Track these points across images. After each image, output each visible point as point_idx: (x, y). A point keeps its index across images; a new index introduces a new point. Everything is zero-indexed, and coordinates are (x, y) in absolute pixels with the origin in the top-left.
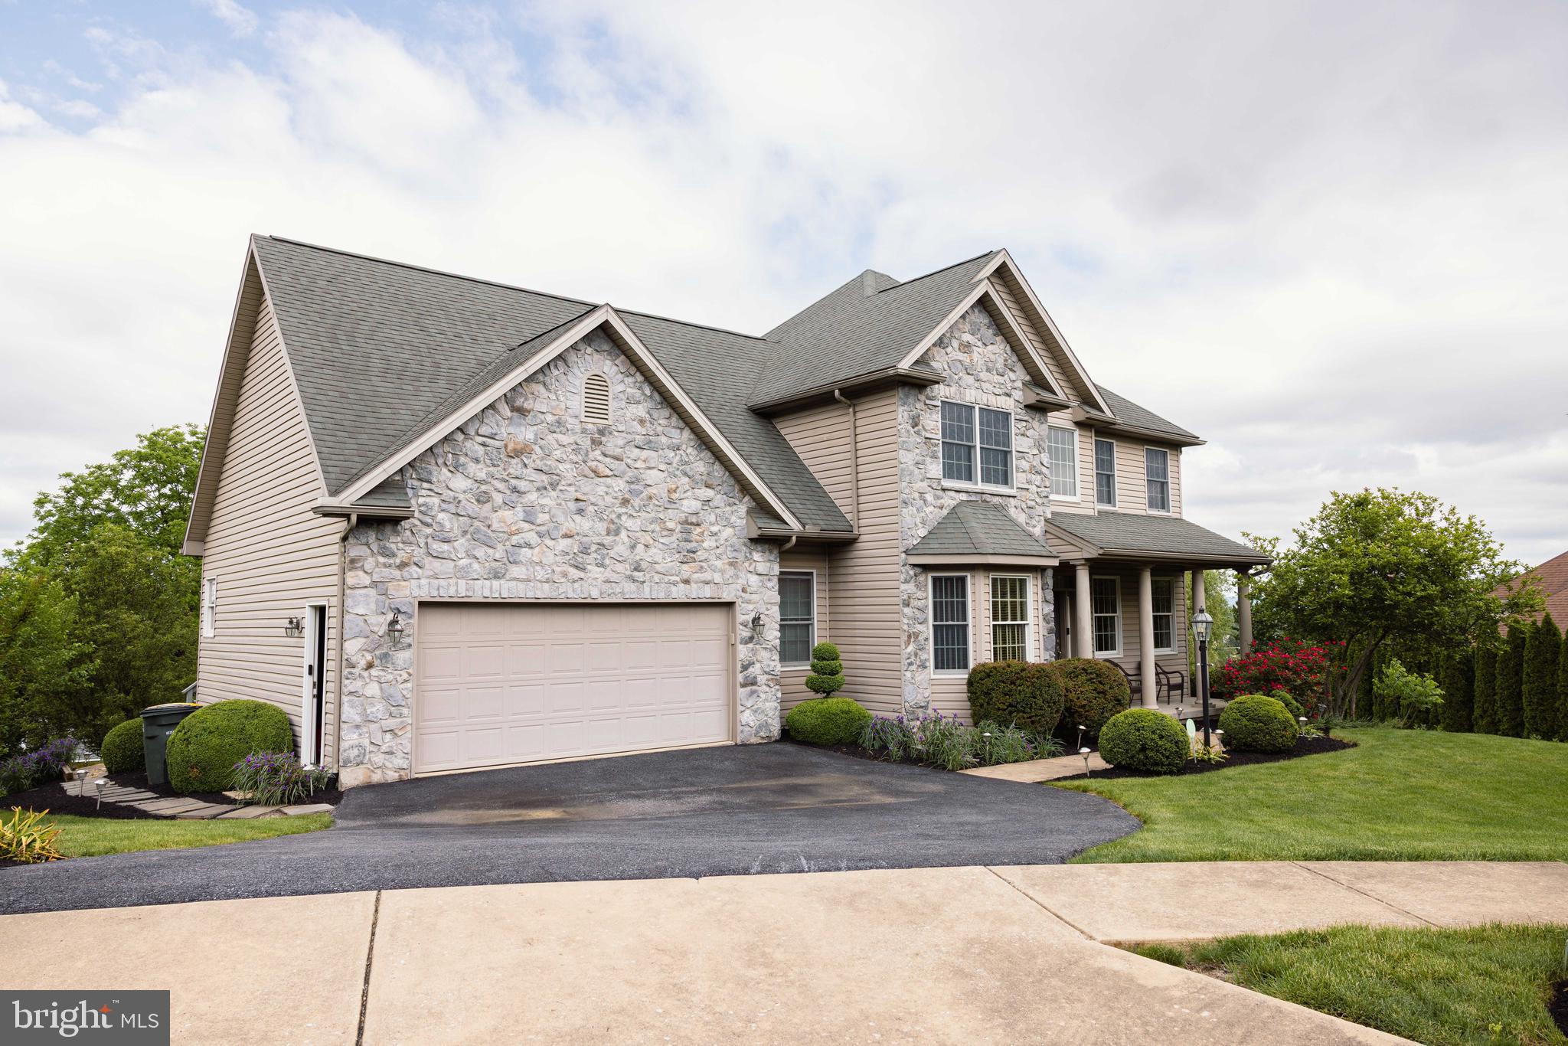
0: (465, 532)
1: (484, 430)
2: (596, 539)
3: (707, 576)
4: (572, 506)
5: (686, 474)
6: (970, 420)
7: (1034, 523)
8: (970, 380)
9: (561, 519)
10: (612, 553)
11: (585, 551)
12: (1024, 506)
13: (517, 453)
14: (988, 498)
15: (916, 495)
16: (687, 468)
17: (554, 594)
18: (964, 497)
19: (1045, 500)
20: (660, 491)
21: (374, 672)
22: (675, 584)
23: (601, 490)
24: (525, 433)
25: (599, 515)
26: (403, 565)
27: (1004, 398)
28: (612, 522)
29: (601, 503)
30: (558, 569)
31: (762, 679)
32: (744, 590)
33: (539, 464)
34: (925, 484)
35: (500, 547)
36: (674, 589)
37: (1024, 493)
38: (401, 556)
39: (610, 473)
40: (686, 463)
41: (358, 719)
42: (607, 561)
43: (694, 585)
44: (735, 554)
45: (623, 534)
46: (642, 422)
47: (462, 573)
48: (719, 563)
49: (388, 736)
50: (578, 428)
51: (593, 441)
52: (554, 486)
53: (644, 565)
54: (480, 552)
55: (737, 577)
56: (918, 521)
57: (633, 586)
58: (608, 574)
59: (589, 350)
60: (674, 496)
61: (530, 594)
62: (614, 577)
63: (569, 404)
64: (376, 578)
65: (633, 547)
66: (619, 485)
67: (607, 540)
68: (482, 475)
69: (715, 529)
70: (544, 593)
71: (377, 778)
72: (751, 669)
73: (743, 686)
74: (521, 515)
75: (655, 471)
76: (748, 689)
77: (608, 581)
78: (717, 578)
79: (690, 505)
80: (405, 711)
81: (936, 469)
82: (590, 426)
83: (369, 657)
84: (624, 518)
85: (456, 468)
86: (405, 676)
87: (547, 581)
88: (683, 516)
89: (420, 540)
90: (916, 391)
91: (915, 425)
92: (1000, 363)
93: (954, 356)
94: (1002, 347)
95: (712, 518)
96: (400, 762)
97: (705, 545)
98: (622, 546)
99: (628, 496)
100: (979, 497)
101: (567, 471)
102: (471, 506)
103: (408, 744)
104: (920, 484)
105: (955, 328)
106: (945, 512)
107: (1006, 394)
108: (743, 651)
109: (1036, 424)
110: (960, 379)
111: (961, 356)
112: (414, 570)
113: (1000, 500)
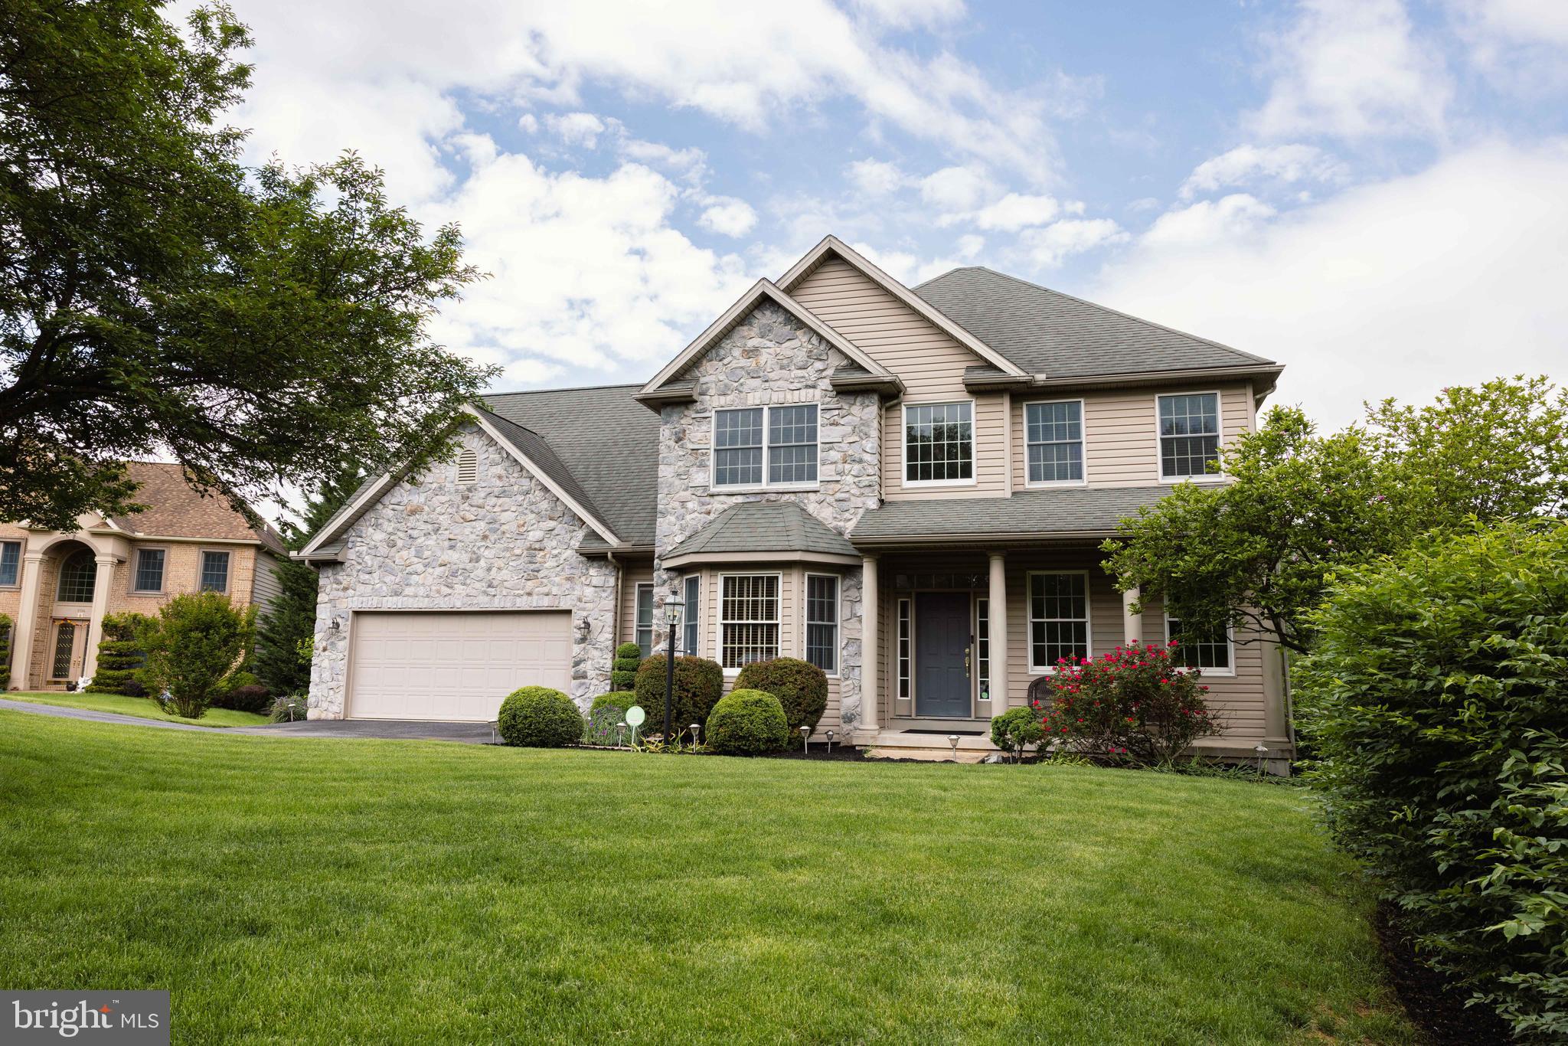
0: (380, 567)
1: (394, 501)
2: (461, 566)
3: (545, 590)
4: (447, 544)
5: (532, 512)
6: (758, 422)
7: (847, 515)
8: (757, 382)
9: (439, 553)
10: (472, 575)
11: (454, 574)
12: (830, 499)
13: (413, 512)
14: (773, 497)
15: (677, 505)
16: (533, 507)
17: (431, 605)
18: (740, 499)
19: (867, 490)
20: (511, 527)
21: (326, 653)
22: (521, 596)
23: (467, 531)
24: (418, 499)
25: (465, 549)
26: (345, 589)
27: (803, 392)
28: (474, 553)
29: (466, 540)
30: (434, 588)
31: (591, 674)
32: (580, 600)
33: (425, 517)
34: (689, 493)
35: (400, 574)
36: (518, 600)
37: (832, 486)
38: (345, 584)
39: (474, 518)
40: (533, 504)
41: (318, 680)
42: (468, 581)
43: (535, 597)
44: (572, 571)
45: (482, 563)
46: (500, 477)
47: (376, 592)
48: (557, 579)
49: (331, 692)
50: (452, 490)
51: (463, 497)
52: (436, 531)
53: (495, 583)
54: (389, 579)
55: (574, 589)
56: (676, 529)
57: (487, 599)
58: (469, 590)
60: (522, 530)
61: (416, 606)
62: (474, 593)
63: (447, 474)
64: (331, 597)
65: (489, 570)
66: (481, 526)
67: (469, 566)
68: (390, 530)
69: (555, 552)
70: (424, 604)
71: (323, 716)
72: (582, 665)
73: (575, 678)
74: (414, 553)
75: (509, 513)
76: (578, 681)
77: (467, 595)
78: (555, 590)
79: (535, 535)
80: (340, 677)
81: (705, 477)
82: (461, 487)
83: (324, 644)
84: (482, 549)
85: (377, 526)
86: (341, 656)
87: (428, 596)
88: (528, 544)
89: (355, 574)
90: (683, 408)
91: (679, 440)
92: (801, 356)
93: (734, 365)
94: (805, 339)
95: (554, 543)
96: (335, 708)
97: (546, 565)
98: (480, 573)
99: (487, 533)
100: (758, 498)
101: (444, 520)
102: (383, 550)
103: (340, 698)
104: (682, 493)
105: (736, 336)
106: (712, 517)
107: (807, 387)
108: (577, 649)
109: (856, 409)
110: (742, 385)
111: (743, 362)
112: (350, 592)
113: (793, 497)
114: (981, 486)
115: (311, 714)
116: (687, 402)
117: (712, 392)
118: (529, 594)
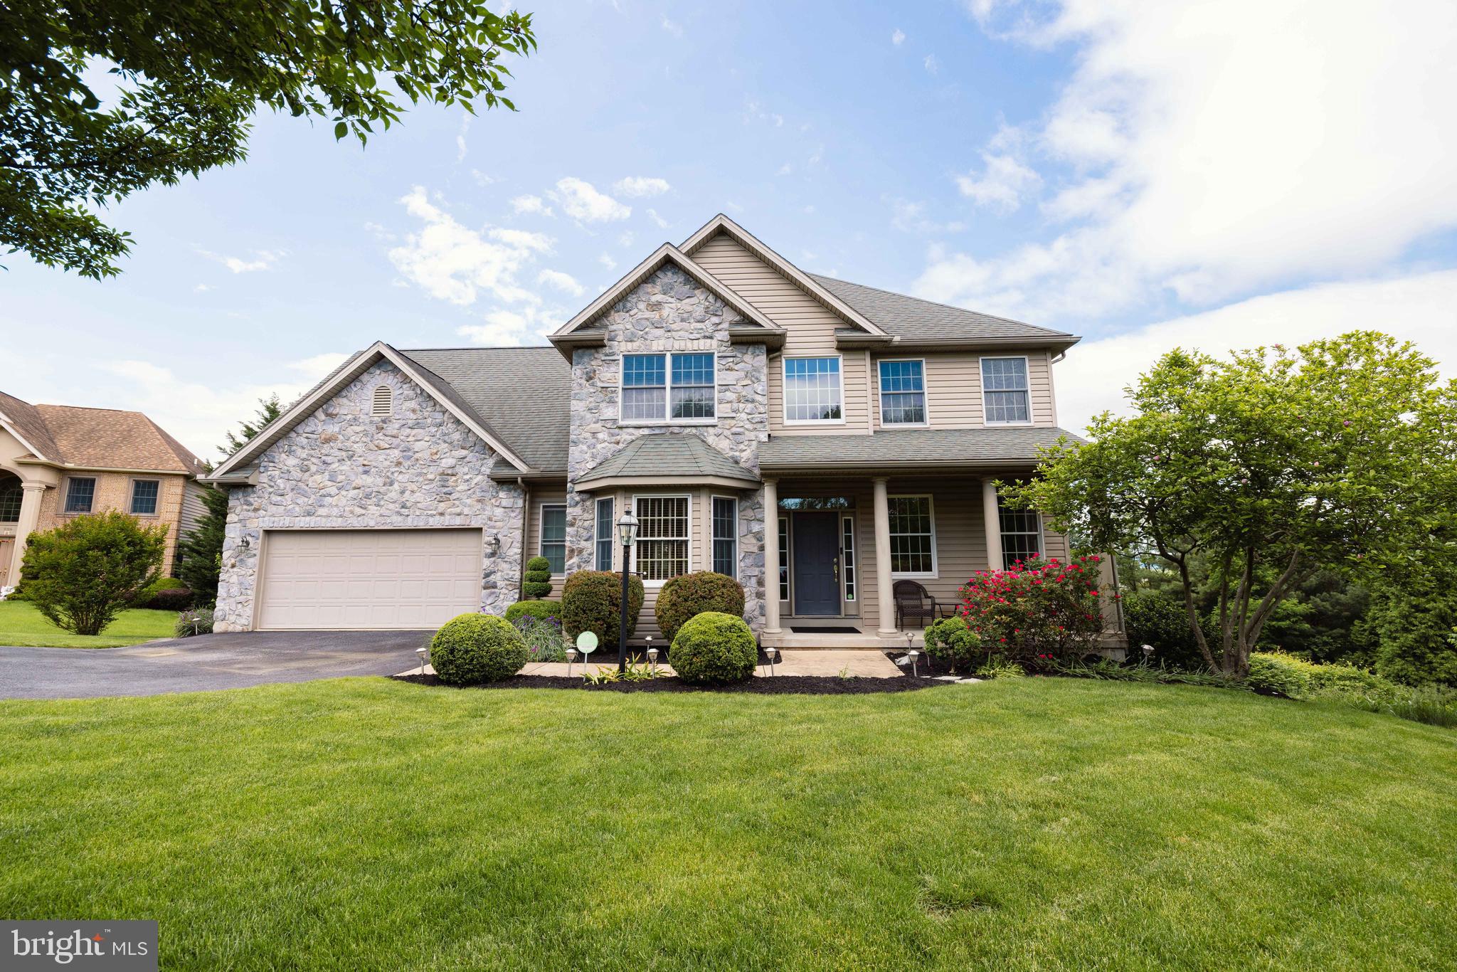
0: (293, 489)
1: (308, 429)
2: (375, 489)
3: (458, 510)
4: (361, 469)
5: (445, 442)
6: (662, 366)
7: (742, 447)
8: (660, 332)
9: (353, 478)
10: (386, 498)
11: (368, 496)
12: (727, 433)
13: (327, 441)
14: (676, 430)
15: (588, 435)
16: (446, 438)
17: (345, 524)
18: (646, 432)
19: (759, 426)
20: (425, 455)
21: (235, 569)
22: (432, 516)
23: (381, 458)
24: (332, 429)
25: (379, 474)
26: (256, 510)
27: (702, 341)
28: (388, 477)
29: (381, 466)
30: (347, 509)
31: (500, 584)
32: (490, 519)
33: (340, 445)
34: (599, 425)
35: (313, 496)
36: (431, 520)
37: (729, 421)
38: (256, 505)
39: (388, 446)
40: (445, 435)
41: (225, 595)
42: (382, 503)
43: (447, 517)
44: (483, 494)
45: (396, 486)
46: (414, 411)
47: (288, 513)
48: (469, 501)
49: (240, 606)
50: (367, 421)
51: (377, 428)
52: (350, 457)
53: (408, 504)
54: (301, 500)
55: (484, 510)
56: (587, 456)
57: (400, 518)
58: (383, 511)
59: (378, 372)
60: (435, 457)
61: (329, 525)
62: (388, 513)
63: (362, 407)
64: (241, 517)
65: (403, 492)
66: (396, 453)
67: (383, 489)
68: (304, 456)
69: (467, 477)
70: (337, 524)
71: (230, 629)
72: (492, 576)
73: (485, 588)
74: (327, 477)
75: (422, 442)
76: (488, 591)
77: (381, 515)
78: (466, 511)
79: (448, 462)
80: (249, 592)
81: (614, 411)
82: (376, 419)
83: (233, 561)
84: (396, 474)
85: (290, 452)
86: (251, 572)
87: (341, 516)
88: (441, 470)
89: (266, 496)
90: (593, 351)
91: (589, 379)
92: (699, 311)
93: (640, 315)
94: (702, 297)
95: (466, 469)
96: (244, 621)
97: (458, 489)
98: (393, 494)
99: (401, 460)
100: (663, 431)
101: (359, 448)
102: (296, 474)
103: (249, 611)
104: (593, 425)
105: (641, 292)
106: (621, 446)
107: (705, 337)
108: (487, 562)
109: (748, 358)
110: (646, 333)
111: (648, 314)
112: (262, 513)
113: (694, 431)
114: (849, 425)
115: (217, 628)
116: (597, 345)
117: (620, 338)
118: (442, 514)
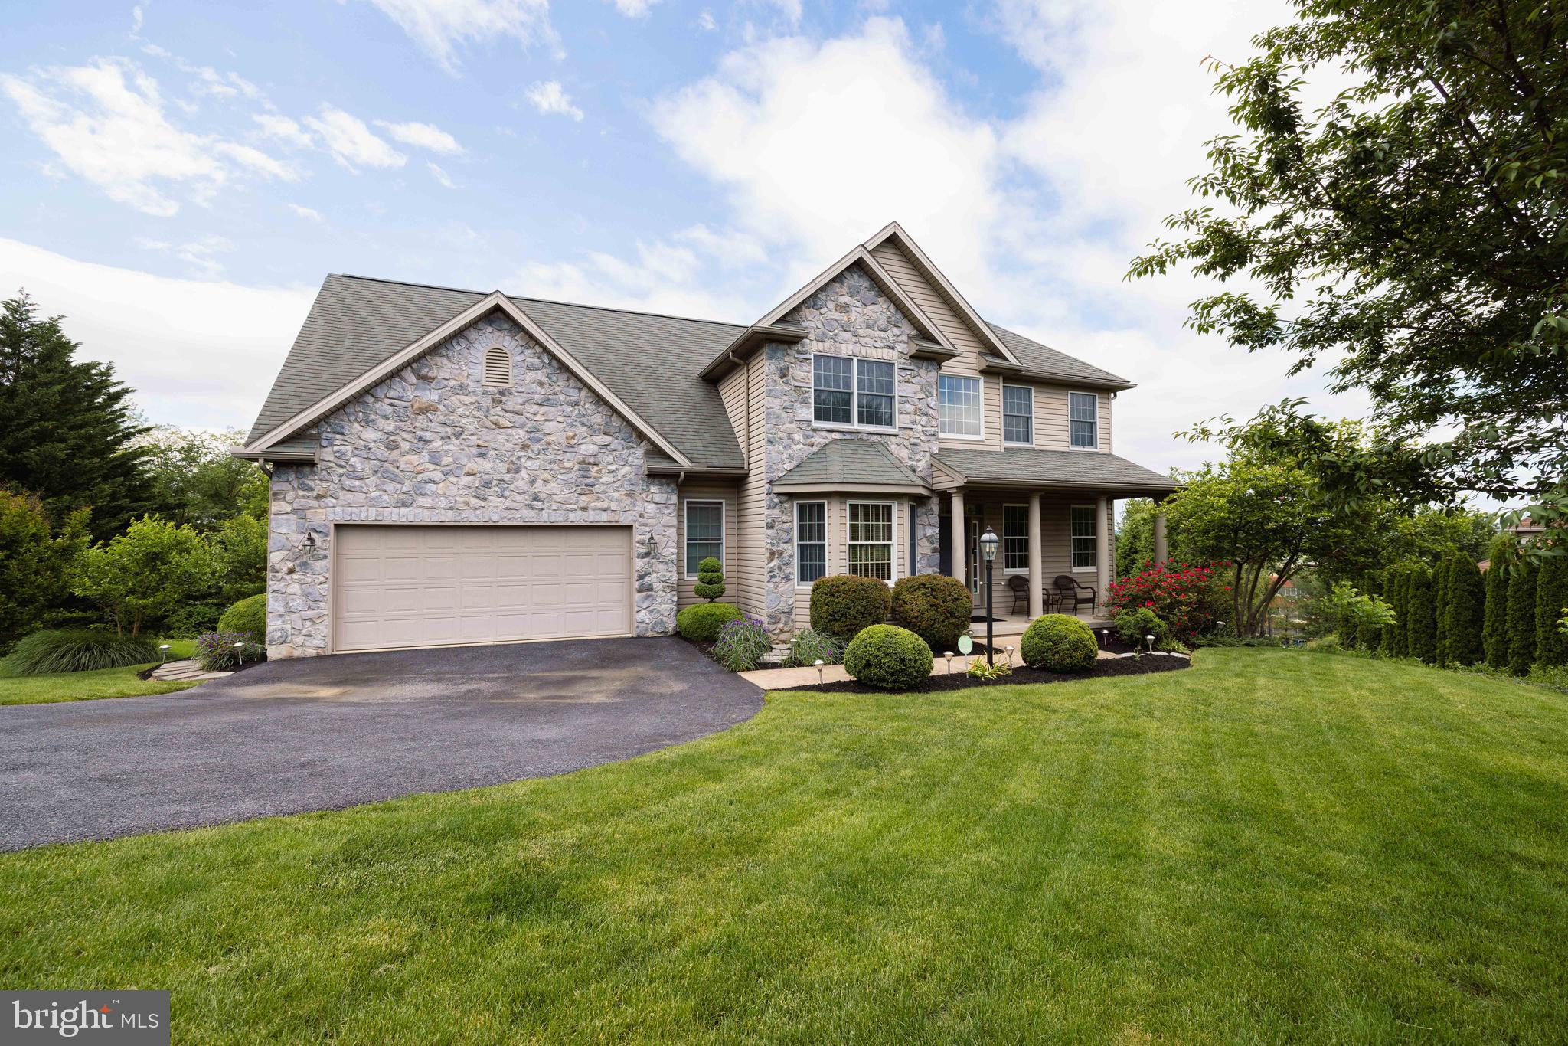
0: (375, 472)
1: (391, 394)
2: (496, 476)
3: (604, 505)
4: (475, 450)
5: (583, 424)
6: (849, 370)
7: (918, 457)
8: (848, 336)
9: (464, 461)
10: (512, 487)
11: (487, 485)
12: (907, 443)
13: (423, 411)
14: (865, 437)
15: (784, 435)
16: (585, 420)
17: (458, 519)
18: (838, 436)
19: (932, 438)
20: (558, 438)
21: (295, 576)
22: (572, 510)
23: (502, 438)
24: (430, 396)
25: (500, 458)
26: (319, 497)
27: (885, 350)
28: (512, 463)
29: (500, 447)
30: (459, 499)
31: (657, 586)
32: (641, 516)
33: (442, 419)
34: (793, 426)
35: (407, 483)
36: (572, 515)
37: (907, 432)
38: (319, 490)
39: (510, 425)
40: (584, 416)
41: (282, 610)
42: (507, 493)
43: (591, 512)
44: (631, 487)
45: (523, 473)
46: (541, 384)
47: (373, 502)
48: (616, 495)
49: (308, 623)
50: (479, 390)
51: (494, 401)
52: (458, 435)
53: (542, 496)
54: (390, 486)
55: (634, 505)
56: (784, 457)
57: (532, 513)
58: (509, 503)
59: (490, 329)
60: (572, 442)
61: (435, 519)
62: (514, 505)
63: (470, 371)
64: (296, 506)
65: (533, 482)
66: (520, 434)
67: (508, 477)
68: (391, 428)
69: (612, 467)
70: (448, 517)
71: (297, 653)
72: (647, 578)
73: (639, 591)
74: (427, 458)
75: (554, 423)
76: (645, 594)
77: (507, 509)
78: (613, 506)
79: (587, 448)
80: (322, 605)
81: (807, 413)
82: (491, 389)
83: (290, 565)
84: (523, 460)
85: (367, 423)
86: (322, 579)
87: (451, 508)
88: (581, 458)
89: (336, 479)
90: (786, 347)
91: (783, 376)
92: (882, 320)
93: (829, 315)
94: (885, 306)
95: (610, 459)
96: (317, 642)
97: (602, 480)
98: (521, 481)
99: (528, 442)
100: (854, 436)
101: (470, 424)
102: (381, 452)
103: (324, 628)
104: (788, 425)
105: (830, 291)
106: (815, 449)
107: (889, 347)
108: (639, 564)
109: (923, 372)
110: (836, 335)
111: (836, 315)
112: (330, 501)
113: (879, 438)
114: (987, 442)
115: (273, 652)
116: (790, 341)
117: (812, 336)
118: (584, 509)
